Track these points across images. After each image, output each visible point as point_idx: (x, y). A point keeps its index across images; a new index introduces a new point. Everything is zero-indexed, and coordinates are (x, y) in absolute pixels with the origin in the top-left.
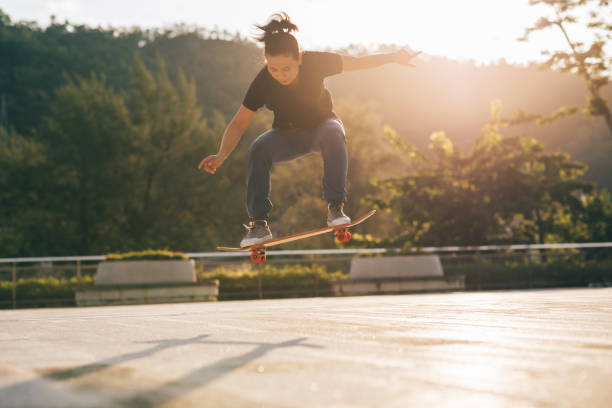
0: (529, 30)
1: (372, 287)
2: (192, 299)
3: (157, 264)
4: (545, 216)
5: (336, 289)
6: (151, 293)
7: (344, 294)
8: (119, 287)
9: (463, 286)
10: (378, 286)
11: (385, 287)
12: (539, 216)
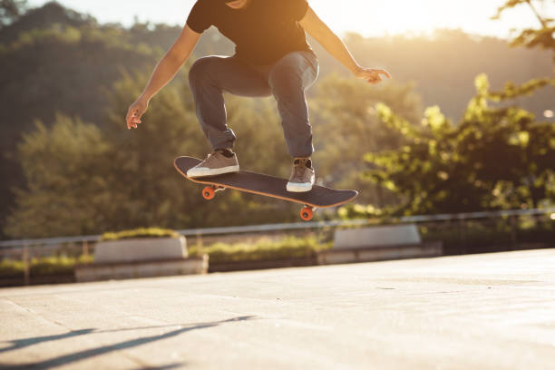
0: (500, 9)
1: (351, 256)
2: (180, 273)
3: (147, 243)
4: (538, 183)
5: (320, 259)
6: (141, 269)
7: (326, 263)
8: (112, 264)
9: (440, 251)
10: (357, 254)
11: (363, 255)
12: (532, 183)
